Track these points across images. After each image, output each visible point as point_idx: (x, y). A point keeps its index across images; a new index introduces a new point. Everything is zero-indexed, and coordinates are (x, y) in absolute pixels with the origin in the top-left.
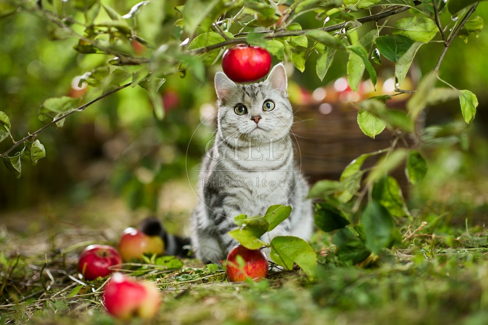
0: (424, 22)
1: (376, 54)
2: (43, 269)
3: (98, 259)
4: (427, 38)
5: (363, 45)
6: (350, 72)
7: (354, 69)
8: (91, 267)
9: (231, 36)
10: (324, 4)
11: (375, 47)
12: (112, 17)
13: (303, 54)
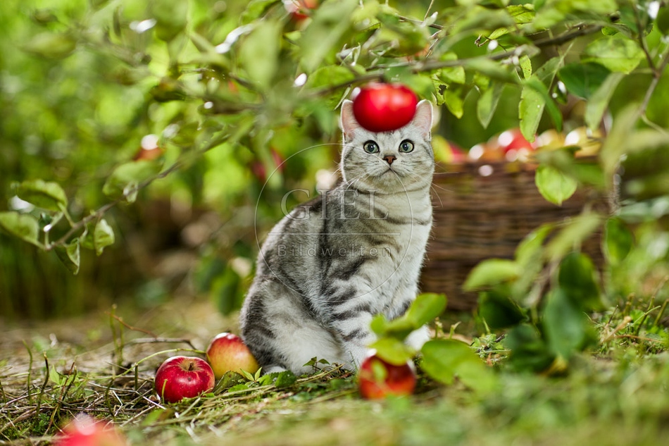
0: (623, 45)
1: (559, 91)
2: (108, 389)
3: (183, 374)
4: (628, 68)
5: (540, 79)
6: (523, 115)
7: (528, 110)
8: (173, 385)
9: (361, 70)
10: (488, 25)
11: (556, 80)
12: (201, 49)
13: (458, 92)
